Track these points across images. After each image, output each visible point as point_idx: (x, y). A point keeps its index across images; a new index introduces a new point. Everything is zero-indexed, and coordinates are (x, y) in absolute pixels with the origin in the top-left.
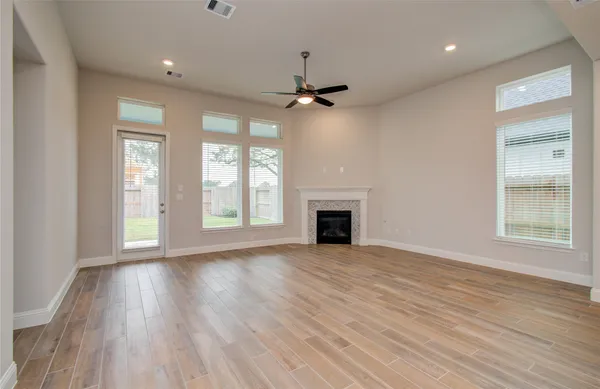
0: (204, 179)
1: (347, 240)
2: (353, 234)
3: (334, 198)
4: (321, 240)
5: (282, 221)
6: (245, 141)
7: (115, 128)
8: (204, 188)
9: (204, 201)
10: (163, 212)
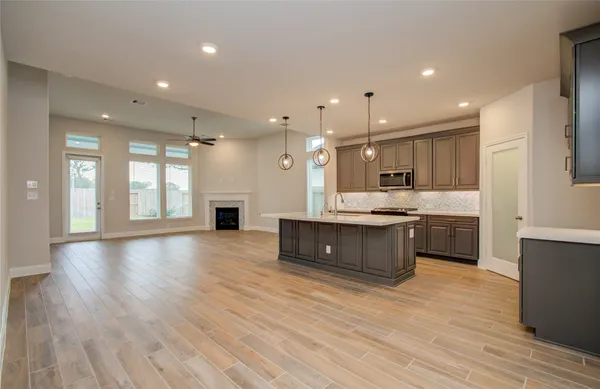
0: (131, 180)
1: (236, 227)
2: (240, 223)
3: (226, 200)
4: (219, 227)
5: (191, 215)
6: (162, 161)
7: (64, 153)
8: (131, 191)
9: (131, 203)
10: (99, 208)
